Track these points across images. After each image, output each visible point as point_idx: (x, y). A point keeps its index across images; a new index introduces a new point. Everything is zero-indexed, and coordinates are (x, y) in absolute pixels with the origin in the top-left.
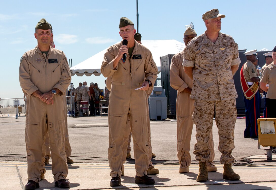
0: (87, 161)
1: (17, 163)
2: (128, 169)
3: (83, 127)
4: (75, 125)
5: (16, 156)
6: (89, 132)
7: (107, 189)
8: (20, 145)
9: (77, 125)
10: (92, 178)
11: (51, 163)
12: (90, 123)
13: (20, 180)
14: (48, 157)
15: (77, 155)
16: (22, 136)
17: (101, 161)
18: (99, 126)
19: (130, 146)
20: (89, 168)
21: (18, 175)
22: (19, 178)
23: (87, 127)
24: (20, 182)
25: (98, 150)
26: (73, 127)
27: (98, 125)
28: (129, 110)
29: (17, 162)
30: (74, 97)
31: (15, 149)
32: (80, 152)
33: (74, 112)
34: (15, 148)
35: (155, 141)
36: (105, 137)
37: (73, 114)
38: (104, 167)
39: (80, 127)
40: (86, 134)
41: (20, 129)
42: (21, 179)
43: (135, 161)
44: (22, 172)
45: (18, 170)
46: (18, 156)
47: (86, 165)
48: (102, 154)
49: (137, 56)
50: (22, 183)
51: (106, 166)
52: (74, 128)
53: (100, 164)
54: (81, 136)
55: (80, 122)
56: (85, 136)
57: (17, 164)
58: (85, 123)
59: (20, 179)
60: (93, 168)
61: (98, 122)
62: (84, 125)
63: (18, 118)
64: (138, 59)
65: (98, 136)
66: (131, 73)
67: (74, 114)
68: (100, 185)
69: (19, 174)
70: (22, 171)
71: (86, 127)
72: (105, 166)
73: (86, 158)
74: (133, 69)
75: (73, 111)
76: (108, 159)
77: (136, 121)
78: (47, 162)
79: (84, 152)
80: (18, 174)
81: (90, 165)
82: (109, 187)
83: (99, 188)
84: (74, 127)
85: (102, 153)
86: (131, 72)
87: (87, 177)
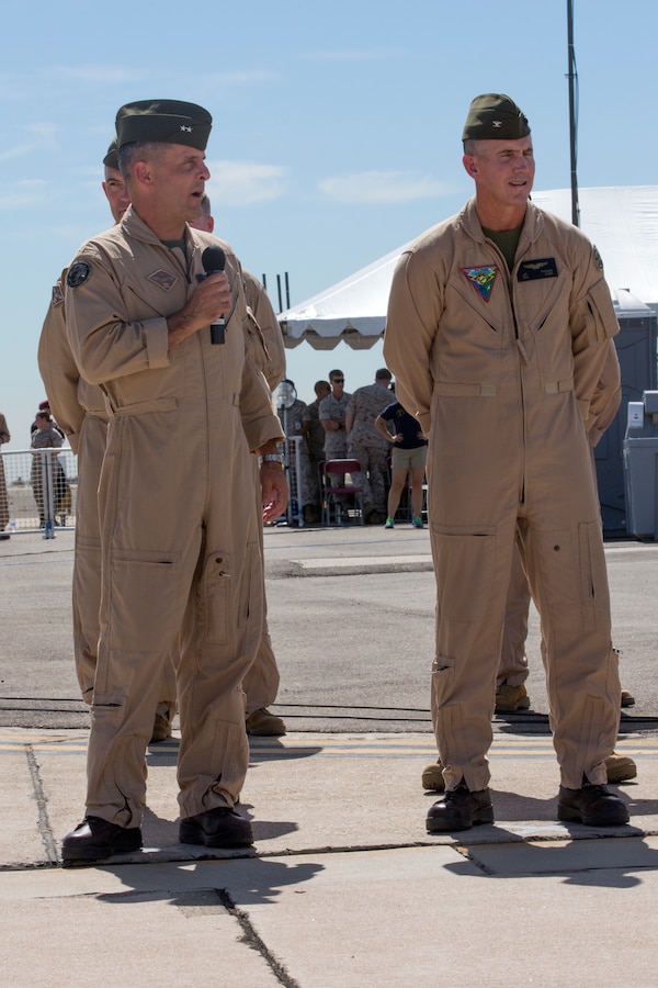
0: (336, 724)
1: (33, 735)
2: (515, 756)
3: (337, 572)
4: (299, 566)
5: (30, 705)
6: (358, 596)
7: (412, 846)
8: (53, 658)
9: (308, 564)
10: (353, 797)
11: (177, 734)
12: (367, 553)
13: (38, 812)
14: (166, 708)
15: (297, 696)
16: (63, 618)
17: (398, 725)
18: (403, 567)
19: (523, 654)
20: (342, 755)
21: (33, 791)
22: (35, 802)
23: (350, 572)
24: (38, 820)
25: (390, 675)
26: (289, 575)
27: (401, 565)
28: (523, 501)
29: (33, 731)
30: (297, 443)
31: (27, 676)
32: (310, 685)
33: (300, 507)
34: (29, 670)
35: (643, 634)
36: (423, 615)
37: (295, 517)
38: (409, 751)
39: (321, 575)
40: (342, 603)
41: (58, 587)
42: (42, 807)
43: (548, 722)
44: (51, 776)
45: (35, 769)
46: (41, 705)
47: (332, 743)
48: (406, 691)
49: (539, 266)
50: (47, 826)
51: (420, 747)
52: (296, 576)
53: (394, 739)
54: (320, 611)
55: (323, 551)
56: (335, 612)
57: (33, 740)
58: (345, 553)
59: (40, 809)
60: (361, 755)
61: (401, 552)
62: (338, 565)
63: (53, 538)
64: (544, 276)
65: (396, 612)
66: (518, 341)
67: (299, 517)
68: (383, 830)
69: (38, 783)
70: (51, 772)
71: (346, 572)
72: (413, 747)
73: (332, 712)
74: (526, 324)
75: (296, 505)
76: (429, 715)
77: (557, 548)
78: (163, 730)
79: (329, 684)
80: (34, 784)
81: (350, 743)
82: (422, 840)
83: (379, 844)
84: (293, 572)
85: (403, 687)
86: (517, 337)
87: (332, 794)
